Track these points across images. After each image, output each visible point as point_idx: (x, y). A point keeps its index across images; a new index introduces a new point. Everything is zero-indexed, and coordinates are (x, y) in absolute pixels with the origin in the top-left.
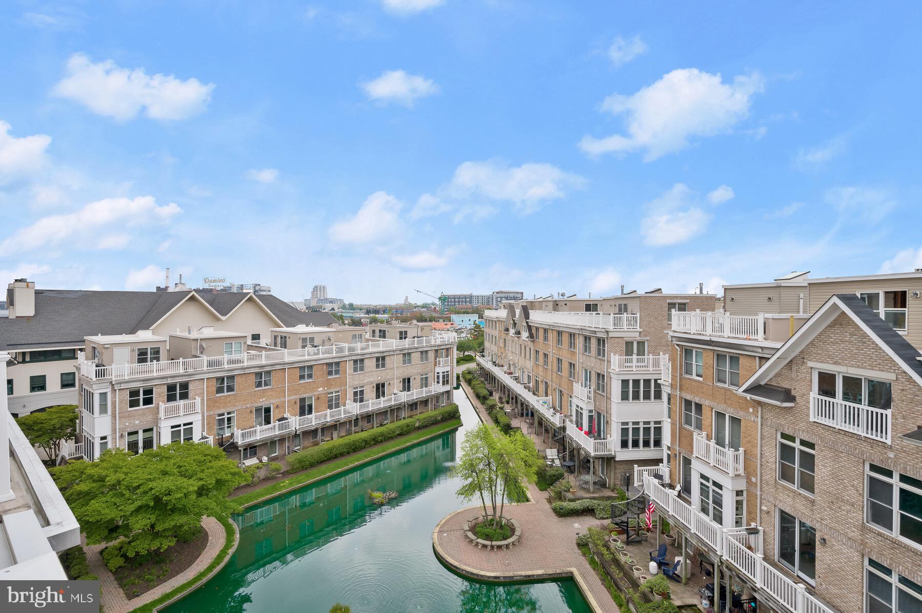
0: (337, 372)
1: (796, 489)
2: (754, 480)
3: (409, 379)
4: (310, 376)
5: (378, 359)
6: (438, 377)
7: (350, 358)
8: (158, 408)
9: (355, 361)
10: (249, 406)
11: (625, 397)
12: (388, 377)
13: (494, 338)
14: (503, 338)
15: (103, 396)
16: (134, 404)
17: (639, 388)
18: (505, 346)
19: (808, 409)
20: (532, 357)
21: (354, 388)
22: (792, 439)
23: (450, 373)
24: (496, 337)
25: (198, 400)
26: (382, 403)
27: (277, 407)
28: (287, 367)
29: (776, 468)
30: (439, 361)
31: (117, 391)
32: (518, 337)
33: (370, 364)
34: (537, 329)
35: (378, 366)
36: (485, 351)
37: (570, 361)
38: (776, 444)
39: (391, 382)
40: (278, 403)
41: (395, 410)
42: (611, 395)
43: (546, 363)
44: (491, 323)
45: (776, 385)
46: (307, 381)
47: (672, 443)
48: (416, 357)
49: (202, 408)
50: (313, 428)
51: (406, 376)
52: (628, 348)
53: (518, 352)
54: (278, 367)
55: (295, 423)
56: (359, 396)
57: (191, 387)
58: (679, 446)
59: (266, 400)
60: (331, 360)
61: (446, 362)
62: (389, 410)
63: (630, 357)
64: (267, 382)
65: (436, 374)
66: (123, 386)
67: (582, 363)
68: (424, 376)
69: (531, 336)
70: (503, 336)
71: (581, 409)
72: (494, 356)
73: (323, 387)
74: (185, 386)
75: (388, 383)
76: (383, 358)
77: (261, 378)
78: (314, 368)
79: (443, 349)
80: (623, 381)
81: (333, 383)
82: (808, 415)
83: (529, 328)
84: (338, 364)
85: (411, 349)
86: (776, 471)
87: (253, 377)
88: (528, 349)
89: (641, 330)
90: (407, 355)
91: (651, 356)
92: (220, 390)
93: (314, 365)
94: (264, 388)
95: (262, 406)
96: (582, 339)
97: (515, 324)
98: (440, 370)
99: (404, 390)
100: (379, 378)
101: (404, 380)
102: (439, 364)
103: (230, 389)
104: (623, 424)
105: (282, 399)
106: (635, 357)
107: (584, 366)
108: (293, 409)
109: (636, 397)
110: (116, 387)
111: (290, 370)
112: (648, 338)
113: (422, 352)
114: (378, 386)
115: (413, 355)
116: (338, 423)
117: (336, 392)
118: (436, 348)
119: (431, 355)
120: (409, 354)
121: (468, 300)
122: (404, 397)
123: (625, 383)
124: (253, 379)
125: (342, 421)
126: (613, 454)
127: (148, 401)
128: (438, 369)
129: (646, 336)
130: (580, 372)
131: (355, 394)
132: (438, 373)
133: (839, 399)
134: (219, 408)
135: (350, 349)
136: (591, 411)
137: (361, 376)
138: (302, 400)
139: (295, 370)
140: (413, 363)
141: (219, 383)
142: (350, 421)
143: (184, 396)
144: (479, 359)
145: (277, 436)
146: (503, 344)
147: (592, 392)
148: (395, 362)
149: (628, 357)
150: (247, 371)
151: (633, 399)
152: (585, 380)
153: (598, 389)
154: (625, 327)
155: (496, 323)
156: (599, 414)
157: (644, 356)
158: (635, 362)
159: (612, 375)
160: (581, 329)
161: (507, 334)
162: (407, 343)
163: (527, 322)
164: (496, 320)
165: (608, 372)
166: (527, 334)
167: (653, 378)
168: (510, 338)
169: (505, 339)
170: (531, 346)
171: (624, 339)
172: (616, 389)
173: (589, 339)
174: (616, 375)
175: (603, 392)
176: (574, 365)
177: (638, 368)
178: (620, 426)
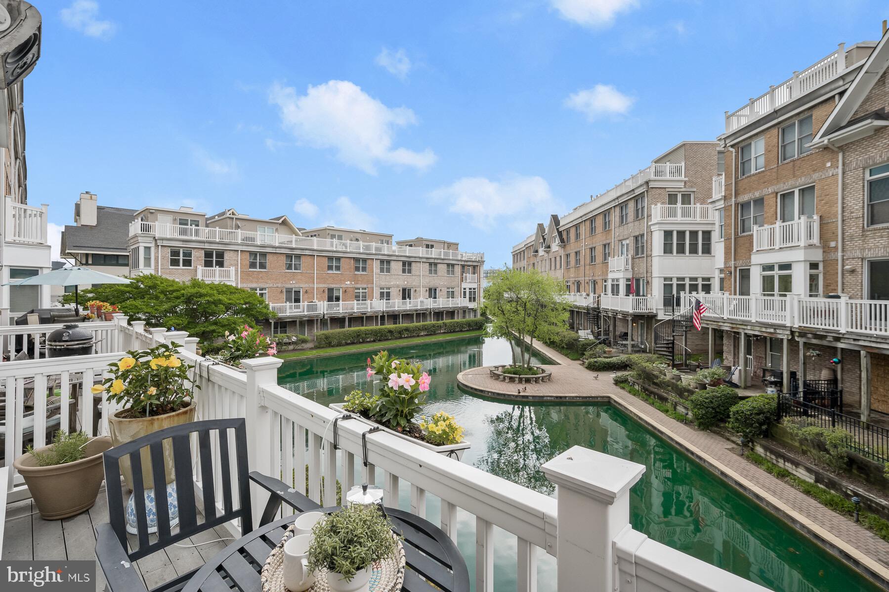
0: (364, 269)
2: (833, 244)
3: (435, 290)
4: (338, 268)
5: (404, 263)
6: (465, 293)
7: (377, 257)
8: (196, 271)
9: (382, 262)
10: (279, 285)
11: (667, 249)
12: (414, 284)
14: (532, 262)
15: (148, 249)
16: (175, 263)
17: (684, 240)
20: (562, 264)
21: (381, 289)
23: (476, 290)
24: (524, 267)
25: (232, 269)
26: (409, 306)
27: (306, 292)
28: (316, 254)
29: (863, 215)
30: (466, 277)
31: (160, 247)
32: (548, 252)
33: (396, 267)
34: (568, 231)
35: (404, 271)
37: (605, 243)
38: (863, 188)
39: (418, 289)
40: (307, 289)
41: (422, 315)
42: (651, 251)
43: (578, 261)
44: (519, 256)
45: (863, 115)
46: (335, 272)
47: (725, 263)
48: (442, 268)
49: (237, 279)
50: (340, 316)
51: (432, 285)
52: (672, 199)
53: (548, 267)
54: (307, 253)
55: (323, 308)
56: (386, 295)
57: (227, 256)
58: (735, 260)
59: (296, 283)
60: (358, 255)
61: (473, 279)
62: (415, 313)
63: (674, 206)
64: (298, 266)
65: (463, 290)
66: (165, 243)
67: (619, 236)
68: (450, 290)
69: (562, 240)
71: (617, 280)
73: (351, 281)
74: (220, 255)
75: (414, 289)
76: (410, 264)
77: (291, 261)
78: (342, 260)
79: (469, 266)
80: (665, 232)
81: (360, 279)
83: (560, 233)
84: (365, 260)
85: (438, 259)
86: (864, 217)
87: (284, 258)
88: (558, 259)
89: (687, 179)
90: (433, 265)
91: (698, 205)
92: (253, 265)
93: (342, 257)
94: (294, 271)
95: (292, 289)
96: (618, 209)
97: (544, 239)
98: (466, 285)
99: (430, 296)
100: (406, 282)
101: (430, 290)
102: (466, 280)
103: (263, 266)
104: (665, 279)
105: (311, 285)
106: (679, 205)
107: (621, 238)
108: (322, 297)
109: (681, 250)
110: (159, 243)
111: (319, 258)
112: (695, 190)
113: (448, 265)
114: (404, 290)
115: (439, 266)
116: (365, 316)
117: (363, 289)
118: (463, 263)
119: (458, 269)
120: (436, 264)
122: (430, 304)
123: (668, 234)
124: (283, 260)
125: (368, 314)
126: (655, 312)
127: (188, 263)
128: (464, 285)
129: (692, 187)
130: (616, 248)
131: (382, 294)
132: (465, 289)
134: (252, 282)
135: (377, 249)
136: (628, 280)
137: (388, 278)
138: (331, 290)
139: (323, 258)
140: (439, 273)
141: (253, 257)
142: (377, 317)
143: (221, 264)
145: (305, 316)
147: (630, 261)
148: (421, 270)
149: (672, 206)
150: (278, 251)
151: (677, 253)
152: (622, 254)
153: (637, 254)
154: (668, 177)
155: (524, 252)
156: (638, 280)
157: (689, 206)
158: (679, 212)
159: (653, 228)
160: (617, 198)
161: (536, 256)
162: (434, 253)
163: (558, 229)
164: (524, 248)
165: (648, 227)
166: (557, 242)
167: (700, 228)
168: (539, 259)
169: (534, 264)
170: (562, 252)
171: (667, 190)
172: (657, 241)
173: (626, 205)
174: (657, 226)
175: (643, 253)
176: (609, 244)
177: (683, 219)
178: (663, 282)
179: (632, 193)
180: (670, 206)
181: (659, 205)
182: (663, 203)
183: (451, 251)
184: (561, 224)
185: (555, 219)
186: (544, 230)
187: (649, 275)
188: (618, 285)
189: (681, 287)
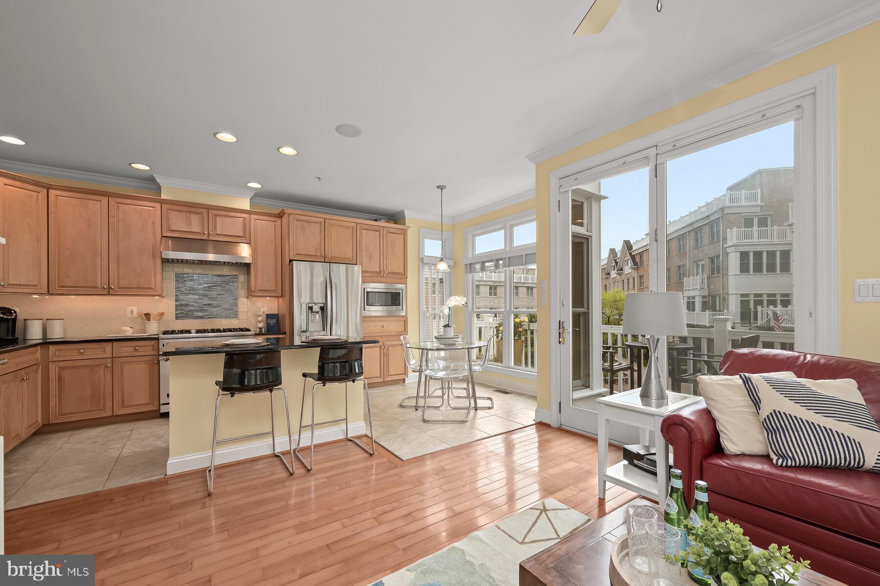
11: (744, 268)
17: (761, 259)
20: (636, 285)
32: (620, 275)
34: (641, 255)
37: (679, 264)
42: (727, 270)
52: (748, 223)
53: (620, 288)
63: (750, 229)
67: (694, 258)
69: (635, 263)
71: (694, 297)
80: (741, 253)
83: (633, 257)
88: (631, 280)
89: (763, 204)
91: (775, 228)
96: (692, 234)
97: (617, 263)
104: (742, 295)
106: (755, 228)
107: (696, 259)
109: (758, 269)
112: (772, 213)
113: (528, 288)
123: (744, 256)
129: (769, 211)
130: (691, 269)
136: (704, 297)
147: (706, 280)
149: (748, 229)
151: (754, 271)
152: (697, 274)
153: (713, 273)
154: (744, 203)
156: (714, 297)
157: (767, 228)
158: (756, 234)
159: (728, 250)
160: (692, 224)
161: (607, 278)
163: (630, 254)
165: (724, 249)
166: (630, 265)
167: (778, 248)
170: (635, 274)
171: (743, 215)
172: (734, 261)
173: (700, 230)
174: (733, 248)
175: (719, 272)
176: (683, 266)
177: (760, 240)
178: (739, 298)
179: (707, 219)
180: (746, 229)
181: (735, 229)
182: (738, 227)
183: (530, 276)
184: (634, 249)
185: (628, 245)
186: (616, 254)
187: (725, 291)
188: (694, 303)
189: (759, 302)
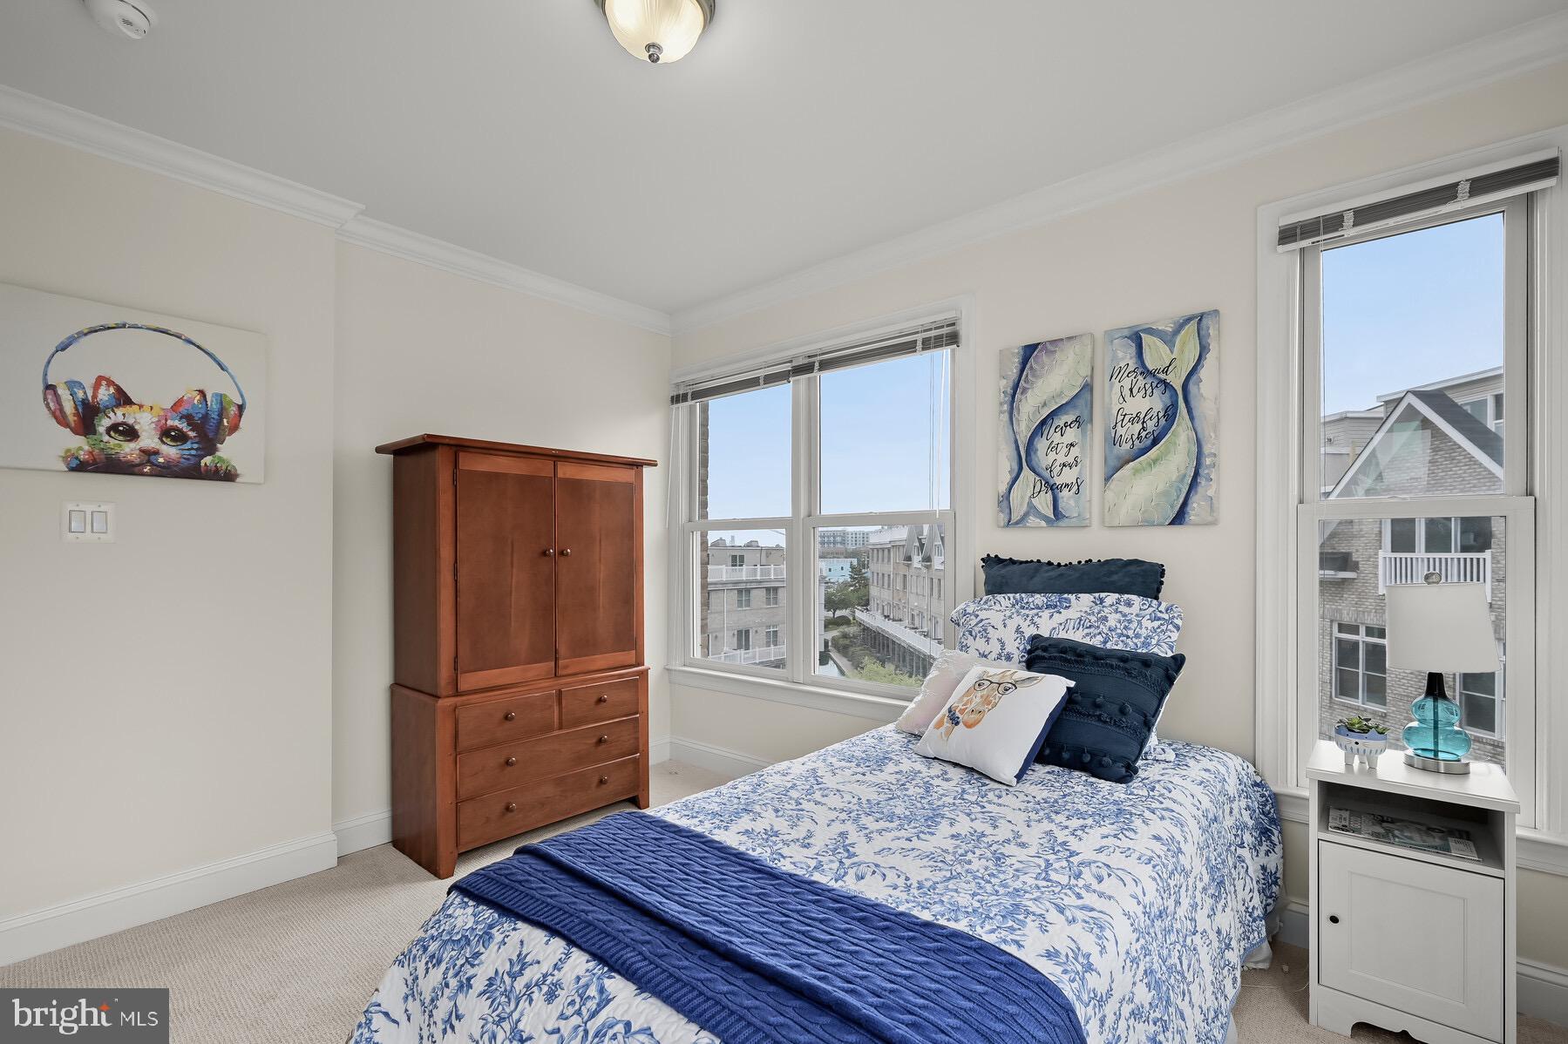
1: (1360, 704)
3: (747, 632)
12: (714, 626)
13: (886, 578)
14: (902, 573)
18: (905, 587)
19: (1376, 575)
22: (1354, 629)
24: (889, 575)
29: (1331, 680)
36: (871, 603)
38: (1331, 643)
39: (719, 634)
44: (880, 554)
45: (1330, 551)
48: (758, 596)
51: (742, 627)
68: (772, 629)
70: (903, 570)
72: (886, 608)
75: (714, 636)
82: (1376, 587)
85: (751, 582)
86: (1331, 683)
90: (744, 592)
99: (739, 647)
101: (740, 632)
115: (753, 593)
119: (783, 595)
120: (748, 591)
121: (839, 539)
133: (1420, 552)
140: (754, 603)
144: (860, 615)
146: (902, 584)
148: (724, 601)
155: (889, 551)
162: (743, 573)
164: (889, 546)
168: (912, 571)
169: (905, 576)
